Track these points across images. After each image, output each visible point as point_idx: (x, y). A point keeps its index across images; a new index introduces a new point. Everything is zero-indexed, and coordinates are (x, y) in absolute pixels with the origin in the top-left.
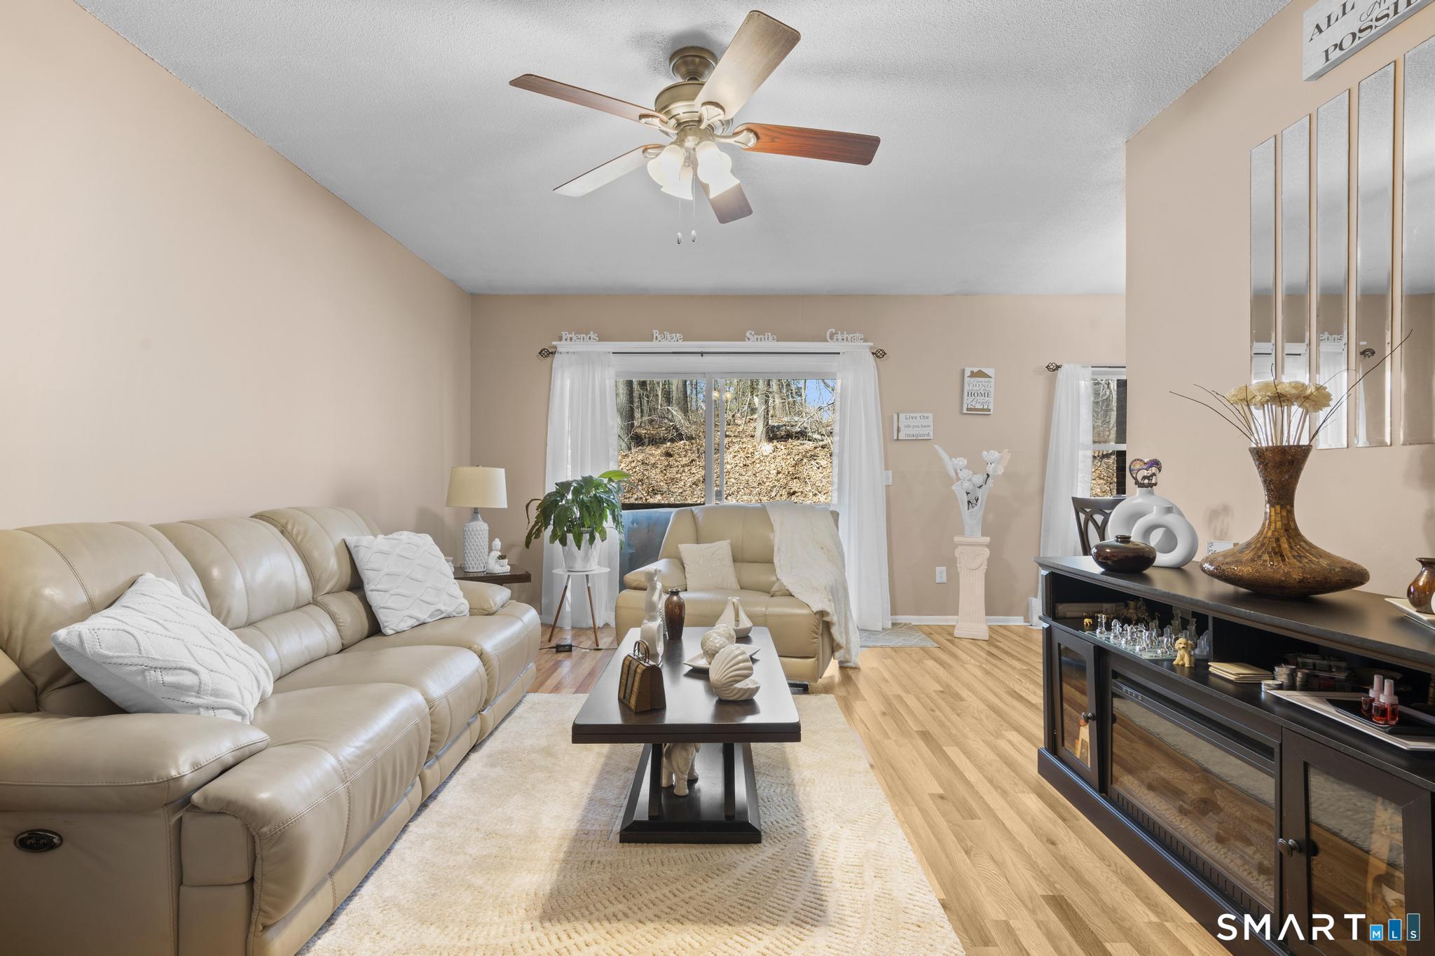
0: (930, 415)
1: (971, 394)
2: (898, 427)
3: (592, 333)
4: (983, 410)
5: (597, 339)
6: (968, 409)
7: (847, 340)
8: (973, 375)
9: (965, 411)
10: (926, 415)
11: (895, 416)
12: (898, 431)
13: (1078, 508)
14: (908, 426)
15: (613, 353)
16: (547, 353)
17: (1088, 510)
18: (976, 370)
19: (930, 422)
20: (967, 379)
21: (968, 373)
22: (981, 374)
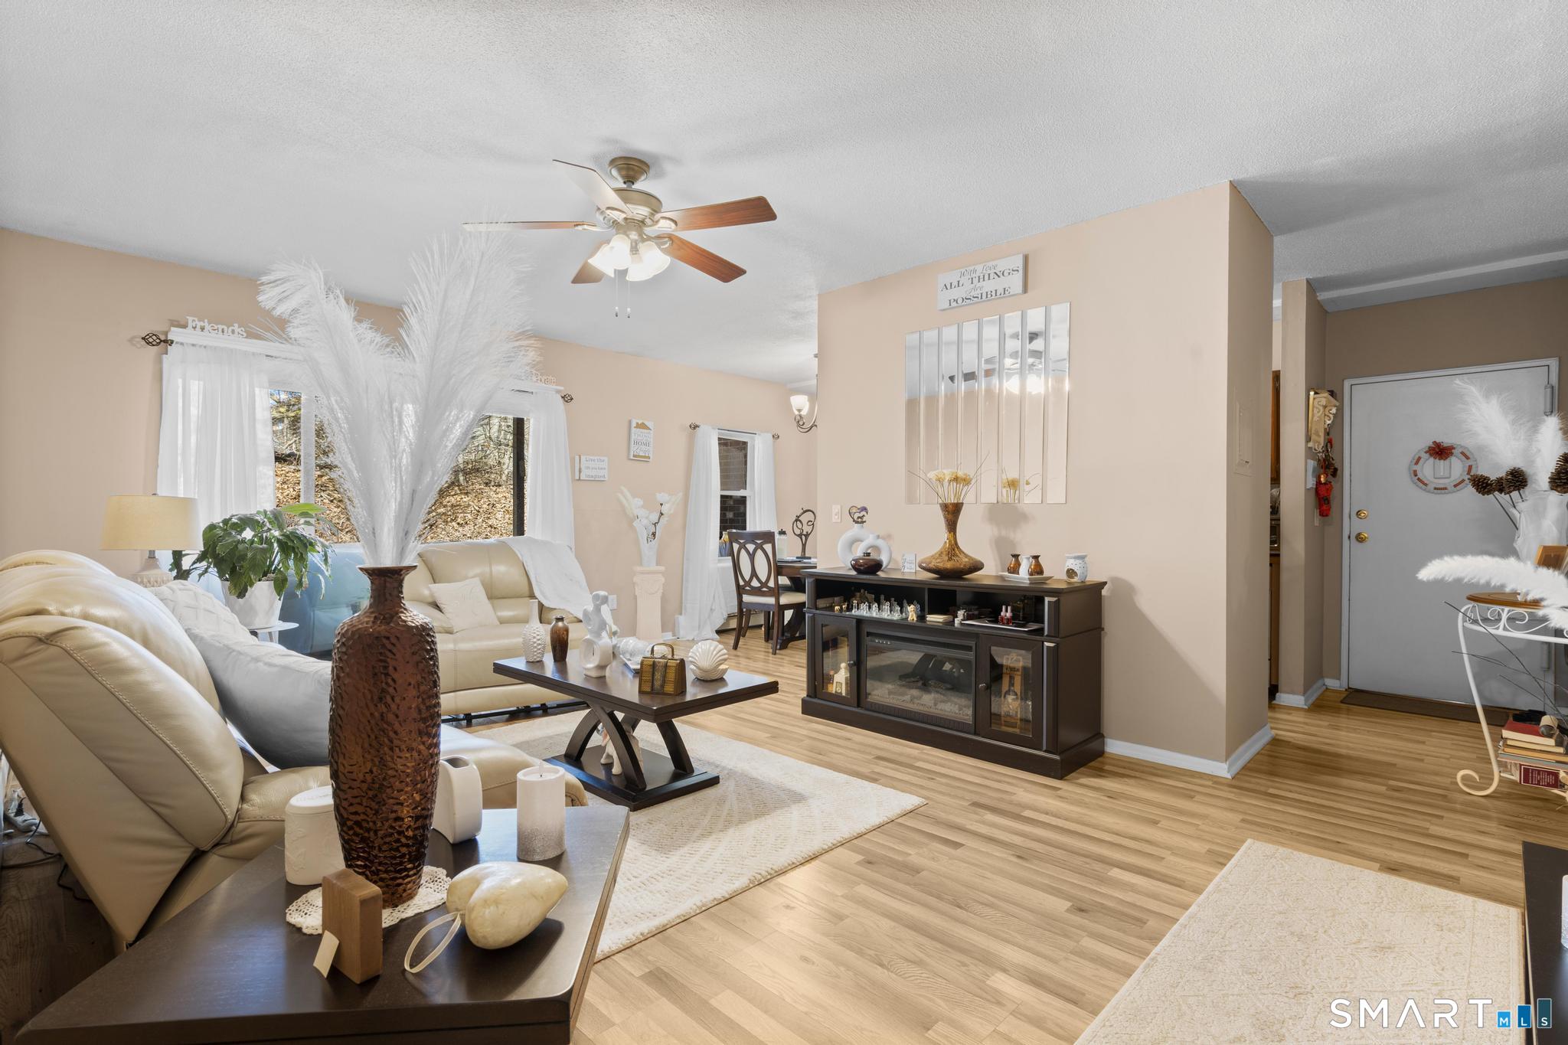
0: (606, 459)
1: (636, 443)
2: (580, 469)
3: (236, 325)
4: (645, 457)
5: (245, 335)
6: (634, 456)
7: (541, 381)
8: (638, 426)
9: (632, 457)
10: (602, 458)
11: (577, 458)
12: (580, 472)
13: (732, 540)
14: (588, 468)
15: (267, 356)
16: (160, 342)
17: (742, 541)
18: (640, 422)
19: (605, 465)
20: (633, 430)
21: (634, 424)
22: (642, 426)
